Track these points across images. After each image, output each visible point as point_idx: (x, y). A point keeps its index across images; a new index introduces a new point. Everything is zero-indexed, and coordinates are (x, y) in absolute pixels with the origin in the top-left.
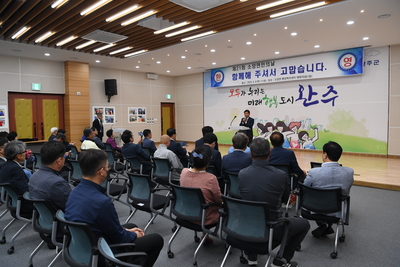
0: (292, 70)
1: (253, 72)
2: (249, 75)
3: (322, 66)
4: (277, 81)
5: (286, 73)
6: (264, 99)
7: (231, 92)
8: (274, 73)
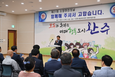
0: (85, 14)
1: (63, 14)
2: (60, 16)
3: (101, 12)
4: (76, 20)
5: (81, 16)
6: (69, 29)
7: (50, 25)
8: (74, 15)
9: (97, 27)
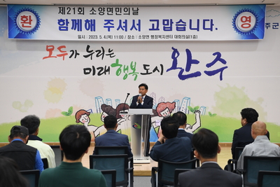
0: (168, 25)
1: (100, 20)
2: (91, 25)
3: (212, 25)
4: (142, 40)
5: (158, 29)
6: (113, 65)
7: (47, 50)
8: (137, 27)
9: (197, 62)
